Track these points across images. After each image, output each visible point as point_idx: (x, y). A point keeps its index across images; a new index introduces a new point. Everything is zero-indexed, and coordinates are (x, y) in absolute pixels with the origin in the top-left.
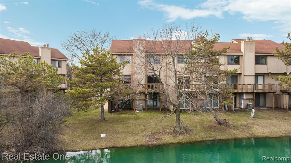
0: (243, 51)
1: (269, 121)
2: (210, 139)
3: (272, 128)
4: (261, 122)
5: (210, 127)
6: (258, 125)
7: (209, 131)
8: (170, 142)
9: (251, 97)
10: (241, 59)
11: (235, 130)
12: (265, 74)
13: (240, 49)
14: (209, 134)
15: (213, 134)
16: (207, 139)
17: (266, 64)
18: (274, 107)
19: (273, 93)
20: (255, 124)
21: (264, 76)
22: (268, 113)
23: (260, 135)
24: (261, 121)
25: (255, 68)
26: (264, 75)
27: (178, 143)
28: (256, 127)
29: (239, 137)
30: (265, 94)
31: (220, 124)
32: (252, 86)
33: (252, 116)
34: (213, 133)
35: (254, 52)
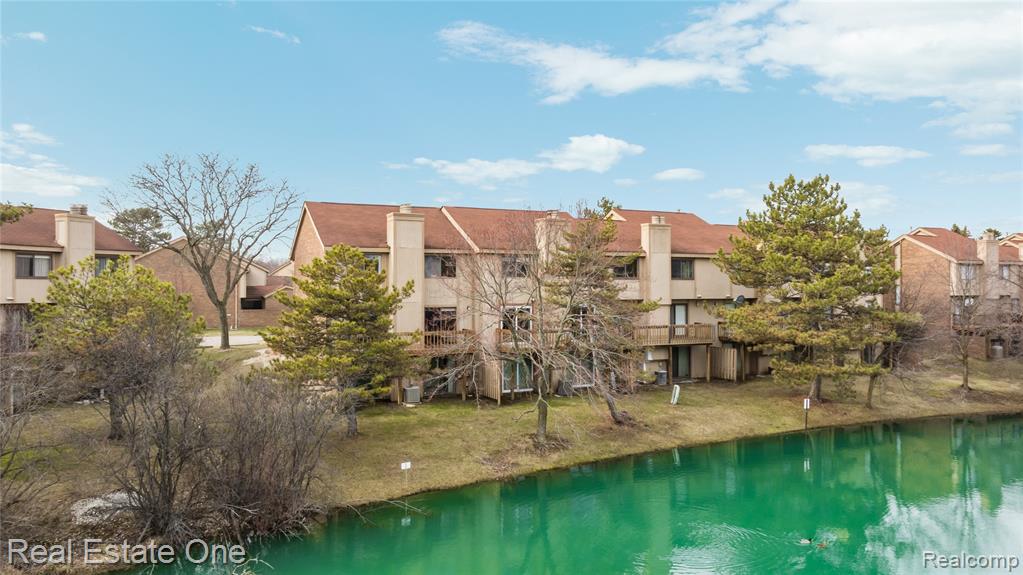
0: (645, 245)
1: (707, 410)
2: (612, 455)
3: (718, 424)
4: (693, 413)
5: (601, 431)
6: (691, 420)
7: (602, 439)
8: (539, 468)
9: (662, 356)
10: (641, 265)
11: (651, 433)
12: (688, 300)
13: (639, 241)
14: (607, 446)
15: (614, 445)
16: (606, 456)
17: (691, 277)
18: (708, 379)
19: (708, 345)
20: (684, 418)
21: (686, 306)
22: (701, 390)
23: (700, 439)
24: (694, 411)
25: (671, 286)
26: (686, 303)
27: (555, 469)
28: (689, 424)
29: (663, 447)
30: (688, 348)
31: (619, 423)
32: (667, 330)
33: (674, 400)
34: (612, 444)
35: (669, 249)
